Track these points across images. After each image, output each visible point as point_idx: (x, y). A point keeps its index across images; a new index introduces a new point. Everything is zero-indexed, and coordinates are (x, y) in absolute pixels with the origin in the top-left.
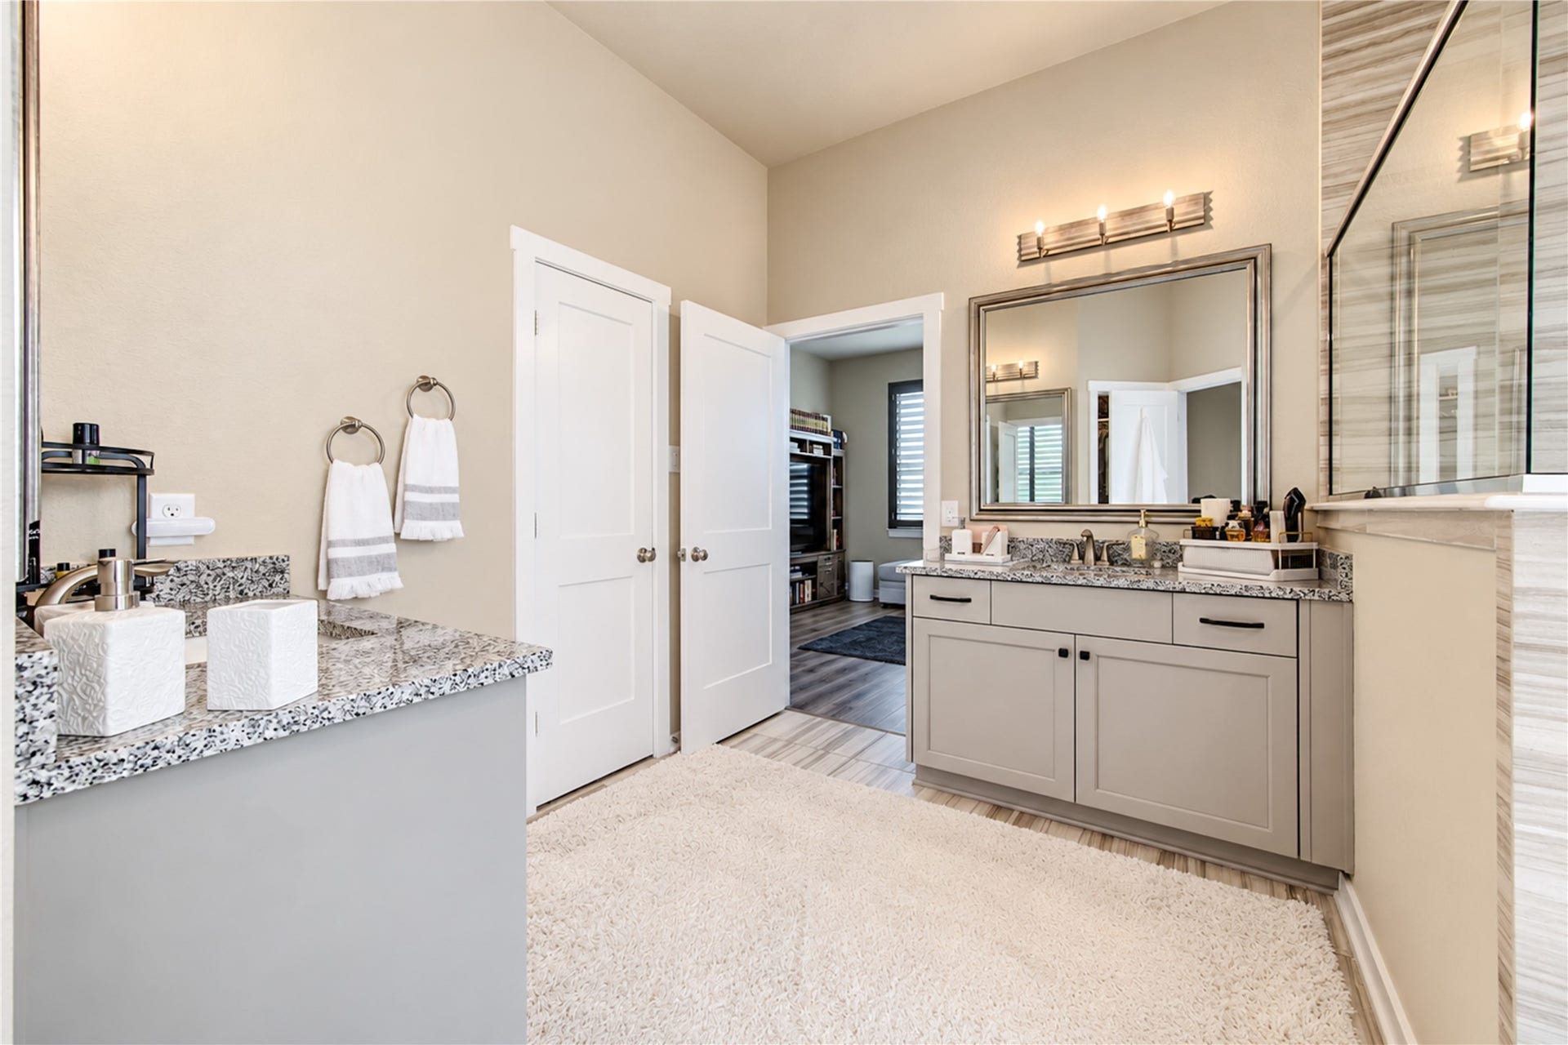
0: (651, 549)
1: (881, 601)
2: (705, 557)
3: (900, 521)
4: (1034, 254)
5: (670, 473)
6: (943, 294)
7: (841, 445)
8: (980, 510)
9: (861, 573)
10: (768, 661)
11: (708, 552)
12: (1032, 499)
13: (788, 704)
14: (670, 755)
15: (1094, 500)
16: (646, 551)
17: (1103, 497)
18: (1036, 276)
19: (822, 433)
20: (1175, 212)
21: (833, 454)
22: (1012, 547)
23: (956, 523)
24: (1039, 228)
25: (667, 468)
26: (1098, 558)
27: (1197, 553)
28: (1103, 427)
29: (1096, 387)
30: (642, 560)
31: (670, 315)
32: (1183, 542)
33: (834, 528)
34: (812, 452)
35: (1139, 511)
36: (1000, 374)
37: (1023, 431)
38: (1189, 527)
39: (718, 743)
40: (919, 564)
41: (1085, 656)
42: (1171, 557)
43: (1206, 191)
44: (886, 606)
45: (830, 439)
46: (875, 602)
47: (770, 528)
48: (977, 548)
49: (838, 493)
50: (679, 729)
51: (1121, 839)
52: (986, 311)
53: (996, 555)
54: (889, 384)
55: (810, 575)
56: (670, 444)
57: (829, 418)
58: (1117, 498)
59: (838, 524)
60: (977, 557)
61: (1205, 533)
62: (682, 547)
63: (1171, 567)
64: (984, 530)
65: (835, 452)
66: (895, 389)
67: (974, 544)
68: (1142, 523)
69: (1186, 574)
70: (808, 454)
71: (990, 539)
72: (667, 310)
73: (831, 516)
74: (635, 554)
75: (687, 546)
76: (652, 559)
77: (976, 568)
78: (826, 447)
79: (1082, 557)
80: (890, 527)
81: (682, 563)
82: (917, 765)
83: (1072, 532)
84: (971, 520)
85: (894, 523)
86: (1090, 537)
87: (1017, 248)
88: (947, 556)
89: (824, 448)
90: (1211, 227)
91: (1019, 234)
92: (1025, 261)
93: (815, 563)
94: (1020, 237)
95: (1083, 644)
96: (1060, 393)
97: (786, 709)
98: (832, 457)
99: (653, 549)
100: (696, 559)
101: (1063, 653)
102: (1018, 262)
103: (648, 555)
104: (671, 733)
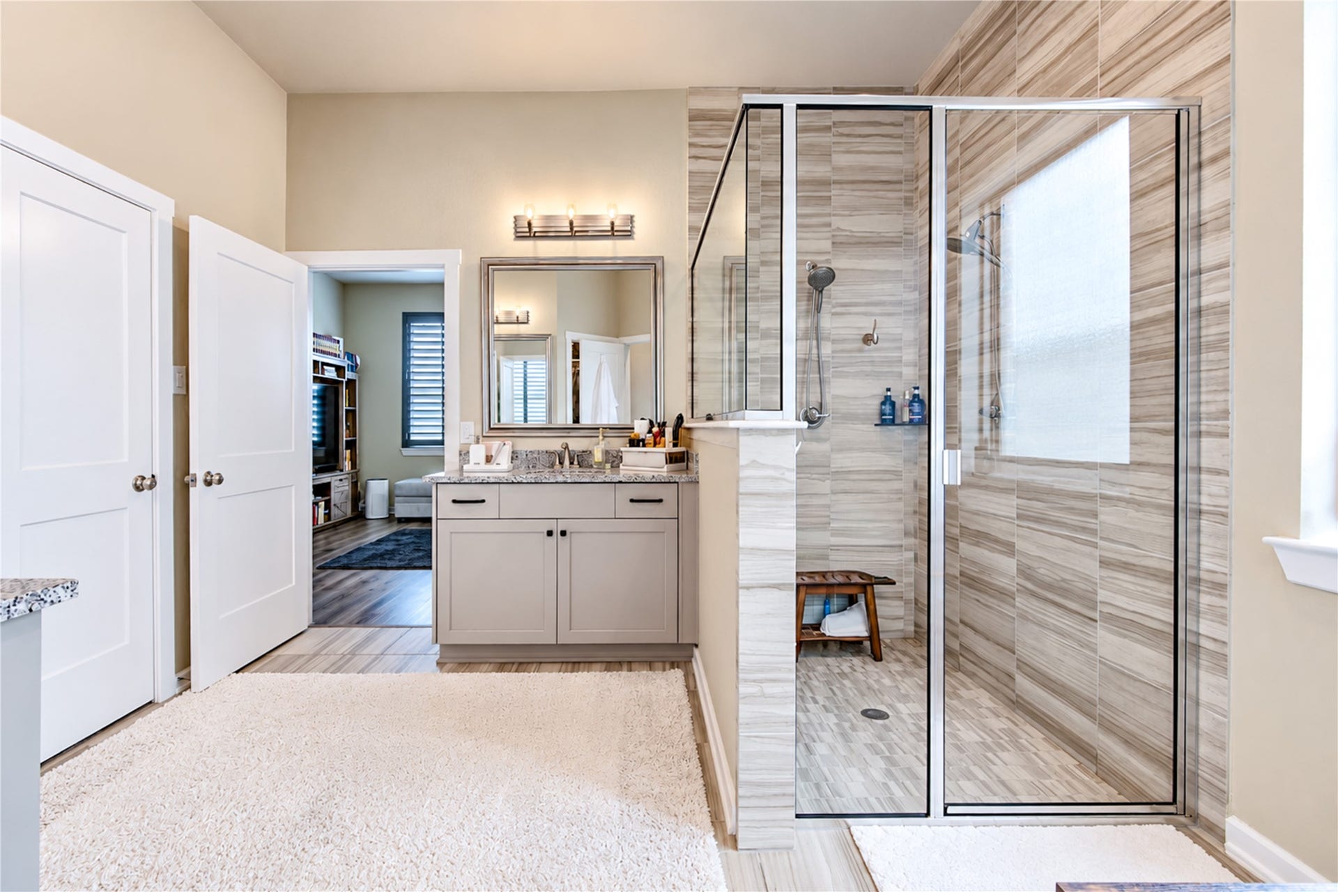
0: (150, 476)
1: (397, 516)
2: (220, 481)
3: (413, 441)
4: (526, 232)
5: (175, 395)
6: (461, 251)
7: (354, 368)
8: (491, 429)
9: (377, 491)
10: (291, 583)
11: (224, 476)
12: (526, 420)
13: (311, 622)
14: (176, 696)
15: (570, 421)
16: (143, 478)
17: (576, 419)
18: (527, 249)
19: (335, 355)
20: (616, 224)
21: (346, 377)
22: (514, 456)
23: (473, 439)
24: (529, 215)
25: (170, 389)
26: (572, 463)
27: (632, 456)
28: (576, 365)
29: (571, 337)
30: (138, 488)
31: (174, 227)
32: (622, 449)
33: (347, 449)
34: (323, 373)
35: (598, 429)
36: (501, 319)
37: (519, 364)
38: (628, 439)
39: (237, 672)
40: (441, 474)
41: (563, 533)
42: (614, 459)
43: (632, 214)
44: (401, 521)
45: (344, 362)
46: (391, 518)
47: (293, 449)
48: (489, 459)
49: (351, 414)
50: (189, 665)
51: (585, 662)
52: (494, 270)
53: (503, 463)
54: (404, 313)
55: (323, 497)
56: (175, 364)
57: (341, 340)
58: (585, 420)
59: (351, 445)
60: (489, 467)
61: (635, 442)
62: (191, 472)
63: (615, 467)
64: (496, 444)
65: (349, 375)
66: (408, 318)
67: (487, 456)
68: (601, 437)
69: (624, 472)
70: (320, 375)
71: (499, 451)
72: (170, 221)
73: (344, 437)
74: (132, 481)
75: (197, 468)
76: (151, 487)
77: (487, 475)
78: (340, 369)
79: (561, 463)
80: (403, 447)
81: (191, 489)
82: (442, 646)
83: (555, 445)
84: (484, 437)
85: (407, 443)
86: (567, 447)
87: (513, 225)
88: (466, 467)
89: (336, 370)
90: (633, 239)
91: (515, 215)
92: (519, 237)
93: (328, 485)
94: (515, 217)
95: (562, 525)
96: (544, 337)
97: (309, 627)
98: (344, 380)
99: (153, 476)
100: (208, 483)
101: (550, 533)
102: (514, 237)
103: (148, 482)
104: (177, 672)
